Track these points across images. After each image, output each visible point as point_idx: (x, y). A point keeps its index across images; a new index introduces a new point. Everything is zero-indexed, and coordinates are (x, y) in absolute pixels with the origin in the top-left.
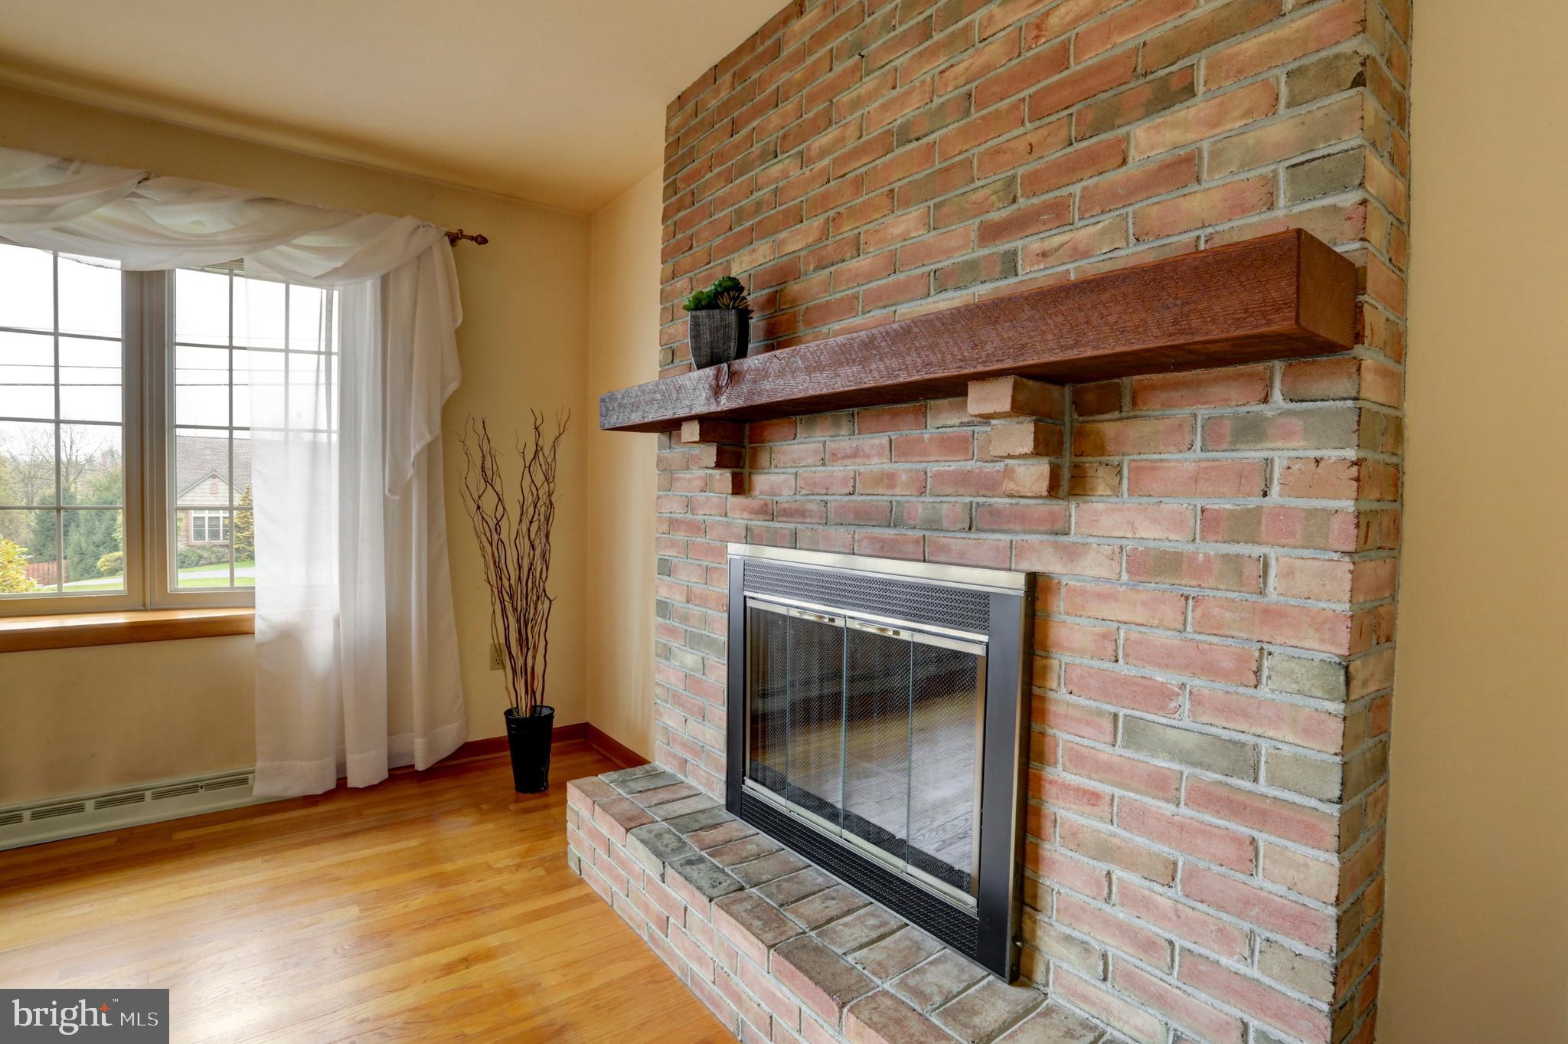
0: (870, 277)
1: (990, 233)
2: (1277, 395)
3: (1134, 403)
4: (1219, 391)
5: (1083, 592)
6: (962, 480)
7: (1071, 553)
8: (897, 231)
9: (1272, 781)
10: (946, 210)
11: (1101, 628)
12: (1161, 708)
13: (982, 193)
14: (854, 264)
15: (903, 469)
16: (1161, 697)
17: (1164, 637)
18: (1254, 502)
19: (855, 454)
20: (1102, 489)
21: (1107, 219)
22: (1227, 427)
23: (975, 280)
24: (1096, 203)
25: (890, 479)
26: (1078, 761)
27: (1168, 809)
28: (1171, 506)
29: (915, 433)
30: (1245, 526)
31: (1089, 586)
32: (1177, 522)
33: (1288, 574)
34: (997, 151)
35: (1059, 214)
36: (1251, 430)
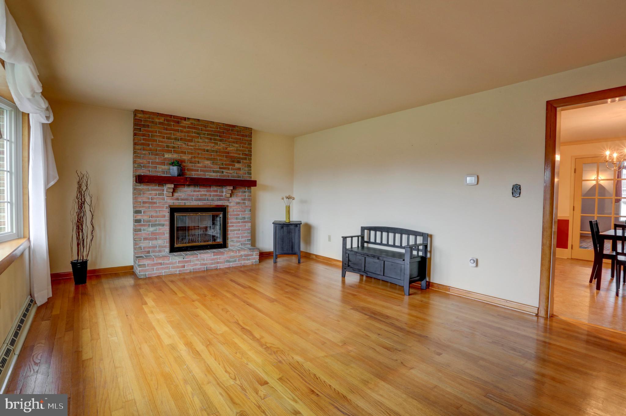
0: (201, 167)
1: (220, 168)
2: (246, 189)
3: (236, 189)
4: (243, 189)
5: (231, 206)
6: (217, 195)
7: (230, 203)
8: (207, 163)
9: (247, 219)
10: (214, 163)
11: (233, 209)
12: (239, 216)
13: (219, 163)
14: (198, 165)
15: (208, 193)
16: (238, 215)
17: (239, 209)
18: (245, 198)
19: (199, 191)
20: (233, 196)
21: (233, 171)
22: (243, 192)
23: (218, 173)
24: (232, 169)
25: (206, 195)
26: (231, 223)
27: (239, 224)
28: (239, 198)
29: (210, 189)
30: (244, 200)
31: (232, 206)
32: (240, 199)
33: (247, 203)
34: (221, 159)
35: (229, 169)
36: (245, 192)
